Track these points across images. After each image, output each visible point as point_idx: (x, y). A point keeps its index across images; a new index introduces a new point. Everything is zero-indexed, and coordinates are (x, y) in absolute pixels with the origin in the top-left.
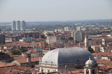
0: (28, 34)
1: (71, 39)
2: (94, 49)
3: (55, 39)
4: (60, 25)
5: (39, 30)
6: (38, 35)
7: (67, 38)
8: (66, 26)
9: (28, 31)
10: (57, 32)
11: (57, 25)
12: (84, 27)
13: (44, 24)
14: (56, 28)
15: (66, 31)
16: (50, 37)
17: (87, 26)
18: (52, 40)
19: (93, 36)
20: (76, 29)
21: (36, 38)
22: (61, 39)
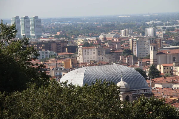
0: (42, 43)
1: (129, 52)
3: (94, 53)
4: (114, 25)
5: (67, 35)
6: (62, 45)
7: (121, 51)
9: (45, 38)
10: (105, 39)
11: (107, 26)
12: (164, 28)
13: (81, 23)
14: (105, 32)
15: (123, 38)
16: (84, 50)
17: (171, 26)
18: (90, 56)
19: (171, 47)
20: (146, 34)
21: (58, 52)
22: (106, 54)
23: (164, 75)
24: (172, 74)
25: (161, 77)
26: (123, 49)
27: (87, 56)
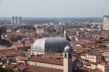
0: (23, 26)
1: (55, 31)
2: (71, 39)
3: (43, 31)
6: (30, 27)
7: (52, 30)
8: (51, 21)
9: (23, 24)
10: (45, 25)
11: (44, 21)
12: (64, 22)
15: (51, 25)
16: (39, 29)
18: (41, 32)
19: (70, 29)
20: (59, 24)
21: (29, 30)
22: (47, 31)
27: (40, 32)
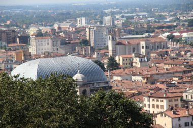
3: (48, 44)
4: (69, 14)
5: (18, 24)
6: (12, 35)
7: (77, 41)
10: (60, 28)
11: (62, 14)
12: (123, 17)
13: (33, 11)
14: (60, 21)
15: (79, 28)
16: (37, 41)
17: (130, 15)
18: (43, 47)
20: (104, 23)
21: (8, 43)
22: (61, 44)
23: (124, 66)
24: (132, 65)
25: (121, 68)
26: (79, 39)
27: (40, 47)
